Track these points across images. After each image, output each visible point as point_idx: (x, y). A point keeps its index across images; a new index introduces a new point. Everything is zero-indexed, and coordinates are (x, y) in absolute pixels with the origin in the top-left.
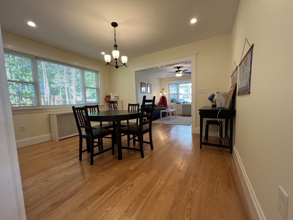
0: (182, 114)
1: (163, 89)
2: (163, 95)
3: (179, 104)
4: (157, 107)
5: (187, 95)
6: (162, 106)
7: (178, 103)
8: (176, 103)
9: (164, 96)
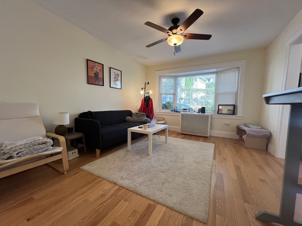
0: (180, 132)
1: (148, 83)
2: (146, 95)
3: (177, 111)
4: (134, 117)
5: (189, 100)
6: (143, 115)
7: (174, 111)
8: (172, 111)
9: (149, 96)
